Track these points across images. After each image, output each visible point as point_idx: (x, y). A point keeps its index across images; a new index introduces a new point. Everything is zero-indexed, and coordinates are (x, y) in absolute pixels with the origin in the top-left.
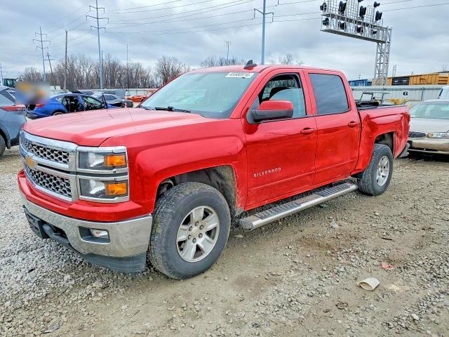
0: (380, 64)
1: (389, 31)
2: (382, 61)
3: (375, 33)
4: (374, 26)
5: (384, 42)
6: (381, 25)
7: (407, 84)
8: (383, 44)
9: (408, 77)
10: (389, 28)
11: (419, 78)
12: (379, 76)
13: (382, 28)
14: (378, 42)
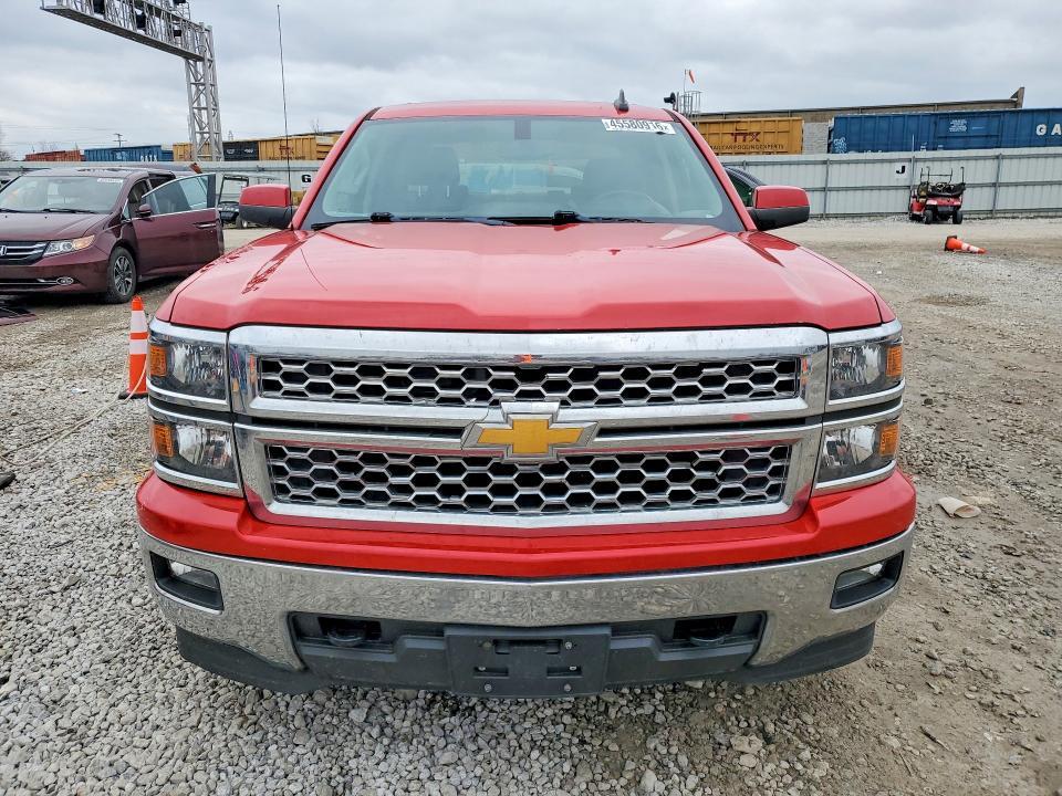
0: (200, 109)
1: (206, 34)
2: (204, 105)
3: (178, 33)
4: (175, 18)
5: (201, 59)
6: (186, 17)
7: (256, 157)
8: (199, 64)
9: (256, 142)
10: (206, 26)
11: (277, 145)
12: (203, 138)
13: (189, 24)
14: (187, 56)
